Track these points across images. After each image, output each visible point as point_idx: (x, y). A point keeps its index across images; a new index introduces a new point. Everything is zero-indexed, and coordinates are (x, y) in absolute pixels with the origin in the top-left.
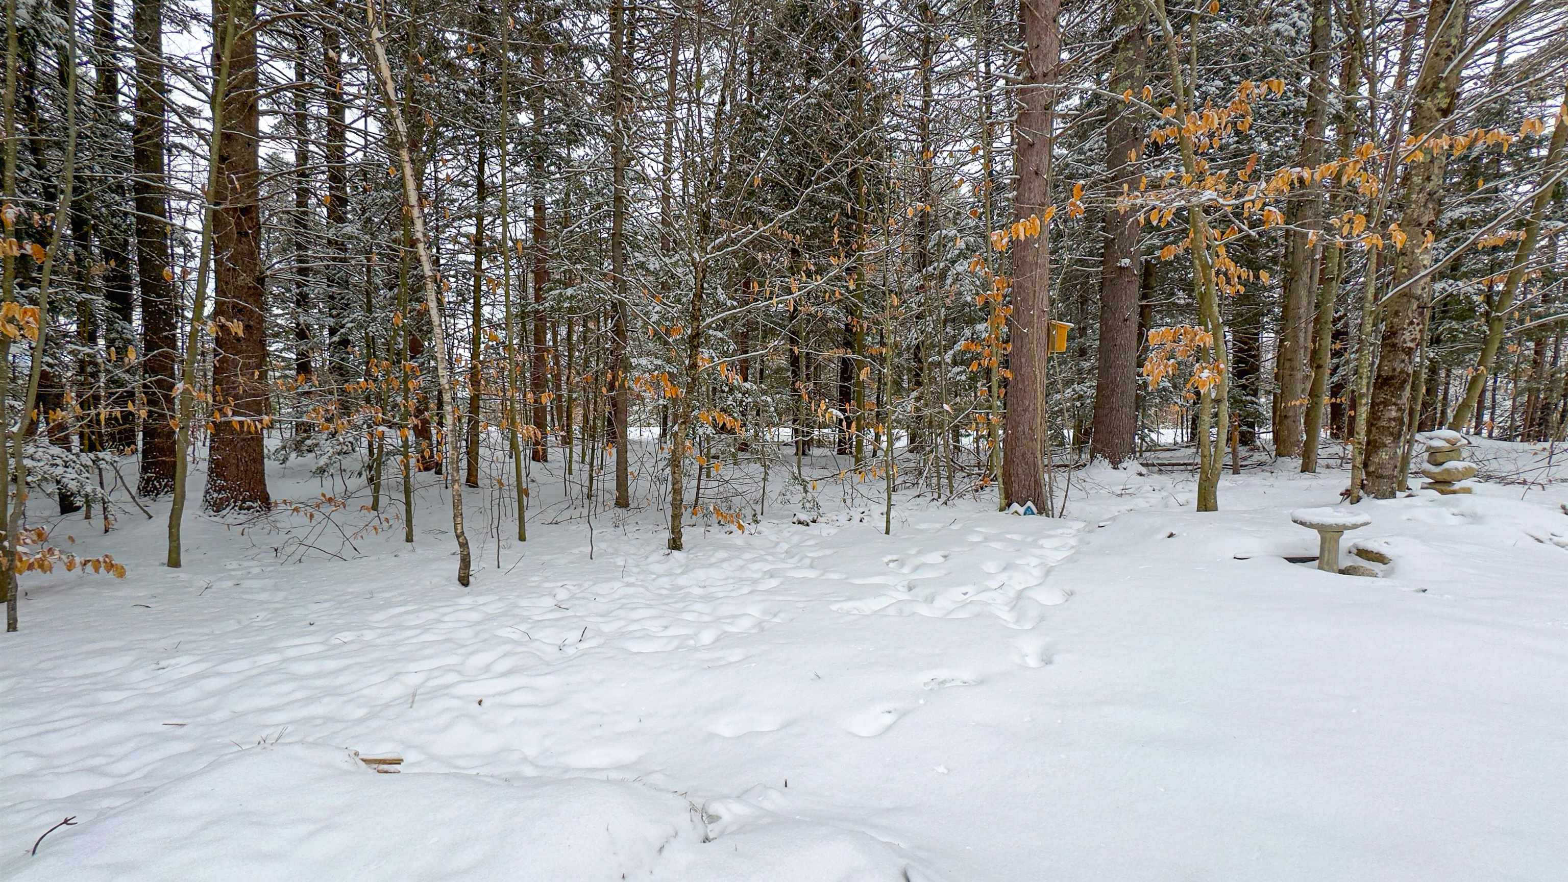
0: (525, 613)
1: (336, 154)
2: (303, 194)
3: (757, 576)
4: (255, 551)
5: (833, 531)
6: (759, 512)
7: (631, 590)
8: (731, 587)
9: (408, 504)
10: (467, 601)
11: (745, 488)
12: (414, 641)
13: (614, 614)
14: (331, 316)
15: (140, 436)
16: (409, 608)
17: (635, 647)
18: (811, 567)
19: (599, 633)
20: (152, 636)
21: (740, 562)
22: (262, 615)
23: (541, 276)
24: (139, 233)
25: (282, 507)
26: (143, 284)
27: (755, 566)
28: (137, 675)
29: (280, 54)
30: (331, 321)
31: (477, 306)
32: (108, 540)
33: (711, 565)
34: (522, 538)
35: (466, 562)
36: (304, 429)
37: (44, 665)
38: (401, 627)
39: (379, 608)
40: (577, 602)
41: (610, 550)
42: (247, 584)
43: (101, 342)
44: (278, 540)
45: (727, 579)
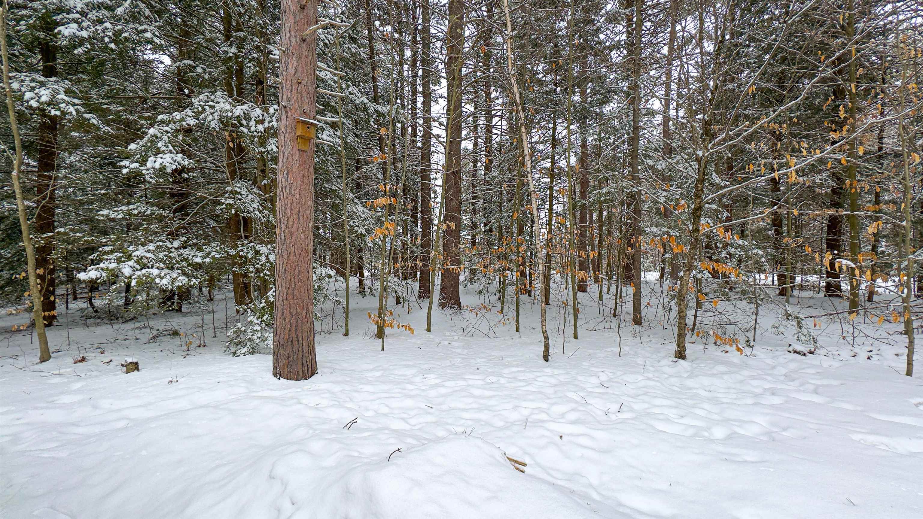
0: (583, 386)
1: (488, 140)
2: (475, 162)
3: (758, 391)
4: (456, 328)
5: (836, 364)
6: (752, 338)
7: (652, 383)
8: (734, 396)
9: (518, 312)
10: (548, 370)
11: (738, 319)
12: (524, 388)
13: (640, 397)
14: (485, 217)
15: (419, 274)
16: (520, 369)
17: (660, 426)
18: (816, 392)
19: (632, 410)
20: (421, 362)
21: (739, 377)
22: (459, 360)
23: (584, 184)
24: (422, 189)
25: (466, 308)
26: (422, 211)
27: (755, 383)
28: (418, 379)
29: (469, 101)
30: (485, 220)
31: (551, 205)
32: (409, 317)
33: (713, 375)
34: (576, 337)
35: (547, 348)
36: (473, 271)
37: (391, 367)
38: (515, 379)
39: (507, 366)
40: (614, 384)
41: (632, 352)
42: (453, 343)
43: (409, 235)
44: (464, 324)
45: (729, 388)
